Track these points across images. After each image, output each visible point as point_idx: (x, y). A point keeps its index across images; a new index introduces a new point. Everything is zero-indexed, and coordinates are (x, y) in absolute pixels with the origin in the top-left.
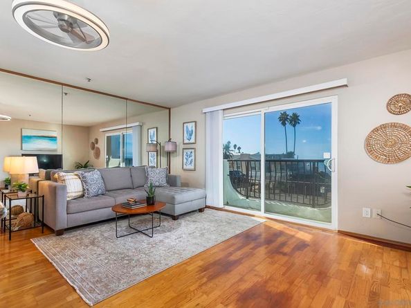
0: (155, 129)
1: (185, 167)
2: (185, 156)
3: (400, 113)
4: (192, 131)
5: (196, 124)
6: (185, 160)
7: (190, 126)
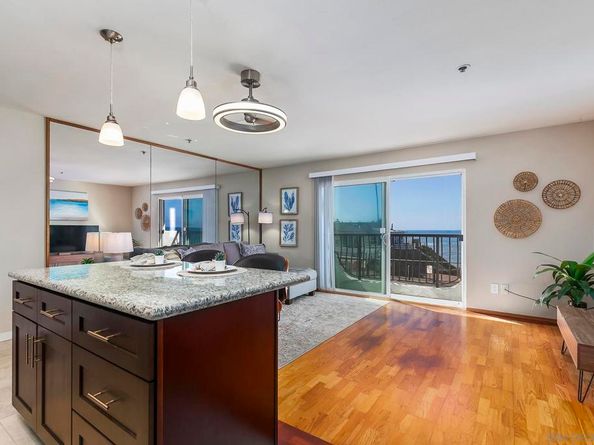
0: (239, 195)
1: (283, 242)
2: (283, 230)
3: (525, 190)
4: (293, 198)
5: (298, 192)
6: (283, 235)
7: (290, 193)
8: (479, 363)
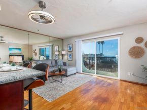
1: (68, 59)
2: (68, 56)
3: (139, 43)
5: (72, 45)
7: (70, 45)
8: (121, 101)
